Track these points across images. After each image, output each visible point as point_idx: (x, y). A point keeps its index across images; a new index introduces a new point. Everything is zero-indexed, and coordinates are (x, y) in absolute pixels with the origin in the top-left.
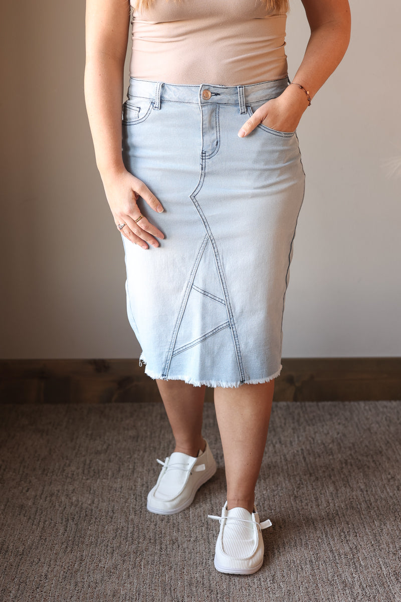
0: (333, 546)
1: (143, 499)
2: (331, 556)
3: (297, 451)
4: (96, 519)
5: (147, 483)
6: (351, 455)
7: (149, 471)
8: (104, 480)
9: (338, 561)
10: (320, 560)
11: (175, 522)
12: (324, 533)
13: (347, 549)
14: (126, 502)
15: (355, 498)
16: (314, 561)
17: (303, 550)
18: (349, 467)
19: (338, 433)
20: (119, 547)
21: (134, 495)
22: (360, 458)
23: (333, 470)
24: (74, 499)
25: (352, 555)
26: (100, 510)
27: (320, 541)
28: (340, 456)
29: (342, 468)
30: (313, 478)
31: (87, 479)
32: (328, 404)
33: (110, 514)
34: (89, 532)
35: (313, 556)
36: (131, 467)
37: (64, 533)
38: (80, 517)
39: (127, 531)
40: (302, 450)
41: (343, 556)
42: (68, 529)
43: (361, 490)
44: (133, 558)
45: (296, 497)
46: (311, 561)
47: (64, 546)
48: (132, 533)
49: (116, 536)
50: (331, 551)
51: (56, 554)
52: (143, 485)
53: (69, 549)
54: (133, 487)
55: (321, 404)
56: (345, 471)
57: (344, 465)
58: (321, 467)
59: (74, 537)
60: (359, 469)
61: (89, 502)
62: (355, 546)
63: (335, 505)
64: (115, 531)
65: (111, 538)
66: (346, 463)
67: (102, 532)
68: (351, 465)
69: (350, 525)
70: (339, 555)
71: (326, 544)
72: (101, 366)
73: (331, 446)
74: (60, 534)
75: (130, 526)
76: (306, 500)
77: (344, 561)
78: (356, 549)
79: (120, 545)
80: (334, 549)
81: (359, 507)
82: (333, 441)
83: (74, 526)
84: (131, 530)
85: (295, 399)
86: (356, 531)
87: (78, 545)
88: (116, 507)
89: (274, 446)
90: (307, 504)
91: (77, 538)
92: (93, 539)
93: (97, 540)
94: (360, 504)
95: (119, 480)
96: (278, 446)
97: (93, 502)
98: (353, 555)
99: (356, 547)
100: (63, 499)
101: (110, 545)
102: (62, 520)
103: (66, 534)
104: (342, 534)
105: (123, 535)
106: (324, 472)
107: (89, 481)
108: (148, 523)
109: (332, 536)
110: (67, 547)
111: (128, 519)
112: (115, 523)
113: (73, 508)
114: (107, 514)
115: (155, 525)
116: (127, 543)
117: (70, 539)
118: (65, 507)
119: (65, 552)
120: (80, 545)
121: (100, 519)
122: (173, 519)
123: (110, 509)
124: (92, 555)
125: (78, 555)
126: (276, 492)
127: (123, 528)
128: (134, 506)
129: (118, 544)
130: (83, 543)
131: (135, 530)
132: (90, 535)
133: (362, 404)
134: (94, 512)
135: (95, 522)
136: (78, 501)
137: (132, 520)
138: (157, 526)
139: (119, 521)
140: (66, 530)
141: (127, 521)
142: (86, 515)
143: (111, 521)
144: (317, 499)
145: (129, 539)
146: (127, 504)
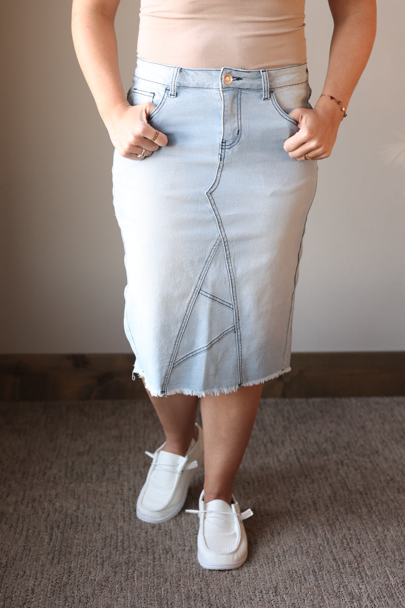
0: (336, 554)
1: (131, 504)
2: (335, 566)
3: (291, 451)
4: (83, 526)
5: (134, 486)
6: (346, 455)
7: (135, 474)
8: (88, 484)
9: (342, 570)
10: (323, 570)
11: (167, 529)
12: (325, 540)
13: (351, 557)
14: (113, 508)
15: (355, 501)
16: (317, 571)
17: (304, 558)
18: (346, 468)
19: (331, 432)
20: (109, 557)
21: (121, 500)
22: (356, 458)
23: (329, 471)
24: (58, 504)
25: (356, 564)
26: (86, 517)
27: (321, 548)
28: (335, 456)
29: (338, 469)
30: (309, 481)
31: (71, 483)
32: (318, 400)
33: (98, 521)
34: (76, 541)
35: (315, 566)
36: (116, 469)
37: (50, 542)
38: (65, 524)
39: (117, 539)
40: (295, 450)
41: (347, 565)
42: (53, 538)
43: (361, 493)
44: (125, 569)
45: (292, 501)
46: (314, 571)
47: (50, 557)
48: (122, 542)
49: (105, 545)
50: (335, 560)
51: (42, 566)
52: (130, 489)
53: (56, 560)
54: (120, 492)
55: (311, 401)
56: (342, 472)
57: (340, 466)
58: (316, 468)
59: (61, 547)
60: (356, 470)
61: (74, 508)
62: (358, 555)
63: (334, 510)
64: (104, 540)
65: (100, 548)
66: (342, 464)
67: (90, 541)
68: (348, 466)
69: (351, 532)
70: (343, 563)
71: (329, 552)
72: (80, 361)
73: (324, 445)
74: (45, 543)
75: (119, 534)
76: (304, 504)
77: (349, 570)
78: (361, 557)
79: (110, 556)
80: (337, 557)
81: (359, 511)
82: (327, 441)
83: (59, 534)
84: (120, 538)
85: (284, 396)
86: (359, 538)
87: (65, 555)
88: (103, 514)
89: (265, 446)
90: (305, 509)
91: (63, 548)
92: (81, 548)
93: (85, 550)
94: (361, 508)
95: (104, 484)
96: (269, 445)
97: (78, 508)
98: (358, 565)
99: (360, 555)
100: (46, 504)
101: (99, 555)
102: (47, 528)
103: (52, 543)
104: (344, 541)
105: (112, 544)
106: (320, 473)
107: (72, 485)
108: (138, 531)
109: (334, 544)
110: (53, 558)
111: (117, 526)
112: (103, 530)
113: (57, 514)
114: (95, 521)
115: (147, 533)
116: (118, 553)
117: (56, 548)
118: (49, 514)
119: (51, 563)
120: (67, 555)
121: (87, 526)
122: (165, 527)
123: (97, 516)
124: (81, 566)
125: (66, 567)
126: (271, 496)
127: (112, 536)
128: (122, 513)
129: (108, 554)
130: (70, 553)
131: (125, 538)
132: (78, 545)
133: (353, 400)
134: (80, 519)
135: (82, 530)
136: (62, 507)
137: (121, 527)
138: (148, 534)
139: (107, 528)
140: (51, 539)
141: (116, 529)
142: (72, 522)
143: (99, 529)
144: (315, 504)
145: (119, 548)
146: (114, 510)
